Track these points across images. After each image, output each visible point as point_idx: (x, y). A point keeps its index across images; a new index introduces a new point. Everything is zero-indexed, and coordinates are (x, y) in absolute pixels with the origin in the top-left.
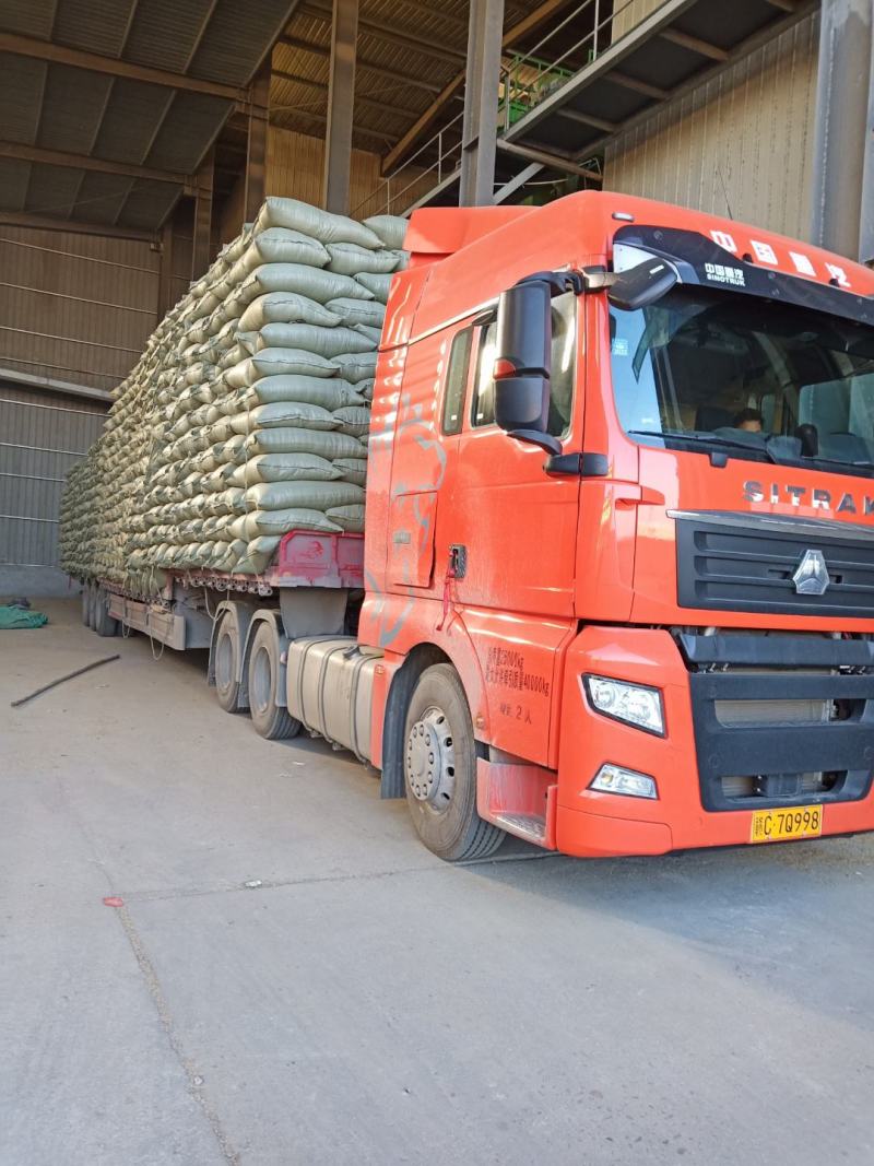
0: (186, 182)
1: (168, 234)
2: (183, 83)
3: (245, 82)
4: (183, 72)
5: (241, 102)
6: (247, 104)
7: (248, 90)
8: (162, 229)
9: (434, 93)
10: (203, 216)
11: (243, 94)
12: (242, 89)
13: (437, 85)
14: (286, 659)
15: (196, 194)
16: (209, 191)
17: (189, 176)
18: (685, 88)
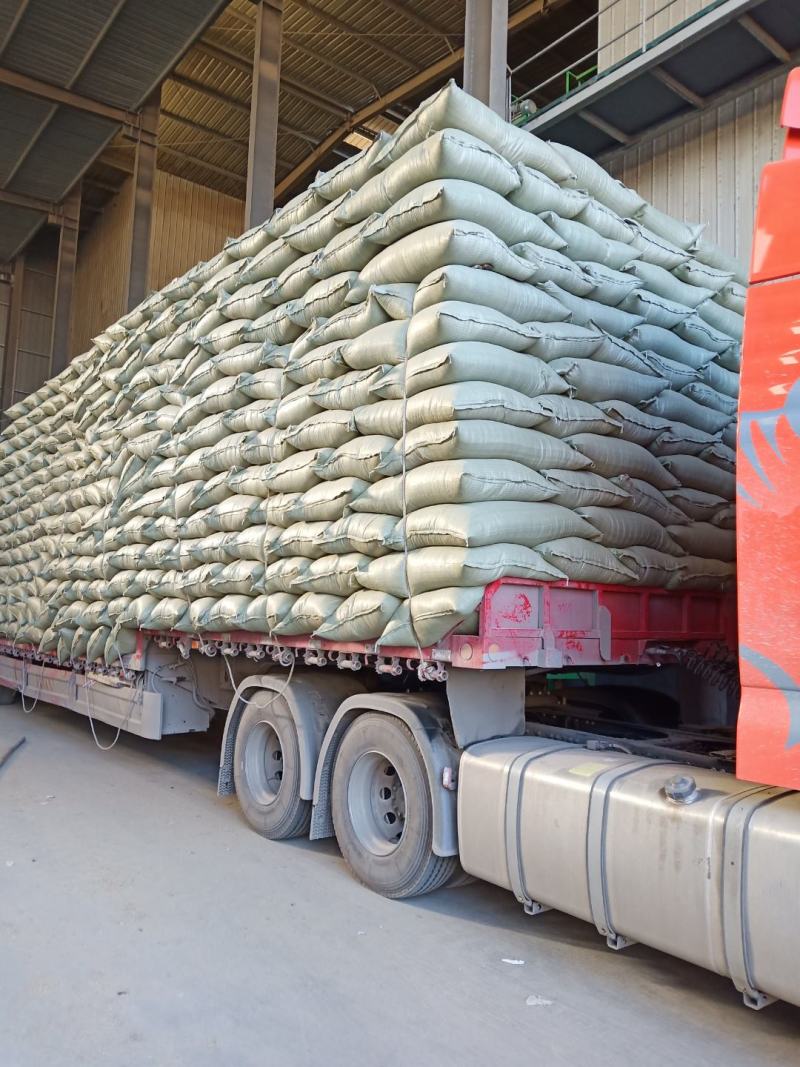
0: (51, 210)
1: (20, 266)
2: (66, 98)
3: (135, 106)
4: (68, 87)
5: (130, 126)
6: (136, 129)
7: (136, 115)
8: (13, 261)
9: (313, 144)
10: (67, 246)
11: (131, 118)
12: (130, 113)
13: (315, 136)
14: (455, 780)
15: (62, 222)
16: (75, 221)
17: (55, 205)
18: (729, 93)
